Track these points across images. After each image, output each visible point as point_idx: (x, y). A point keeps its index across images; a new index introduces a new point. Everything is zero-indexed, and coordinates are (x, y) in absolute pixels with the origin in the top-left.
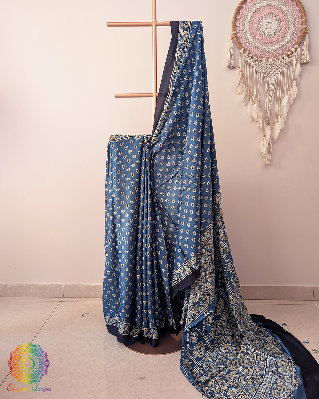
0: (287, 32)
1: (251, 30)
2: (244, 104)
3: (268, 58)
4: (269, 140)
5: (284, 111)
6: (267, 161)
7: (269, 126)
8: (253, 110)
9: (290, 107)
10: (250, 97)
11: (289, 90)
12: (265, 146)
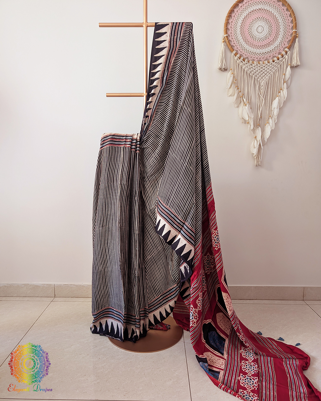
0: (278, 36)
1: (242, 33)
2: (236, 106)
3: (259, 61)
4: (259, 141)
5: (274, 113)
6: (258, 162)
7: (260, 128)
8: (245, 111)
9: (281, 109)
10: (241, 99)
11: (280, 92)
12: (256, 147)
